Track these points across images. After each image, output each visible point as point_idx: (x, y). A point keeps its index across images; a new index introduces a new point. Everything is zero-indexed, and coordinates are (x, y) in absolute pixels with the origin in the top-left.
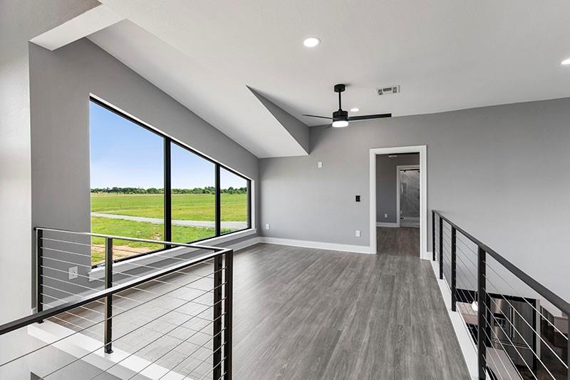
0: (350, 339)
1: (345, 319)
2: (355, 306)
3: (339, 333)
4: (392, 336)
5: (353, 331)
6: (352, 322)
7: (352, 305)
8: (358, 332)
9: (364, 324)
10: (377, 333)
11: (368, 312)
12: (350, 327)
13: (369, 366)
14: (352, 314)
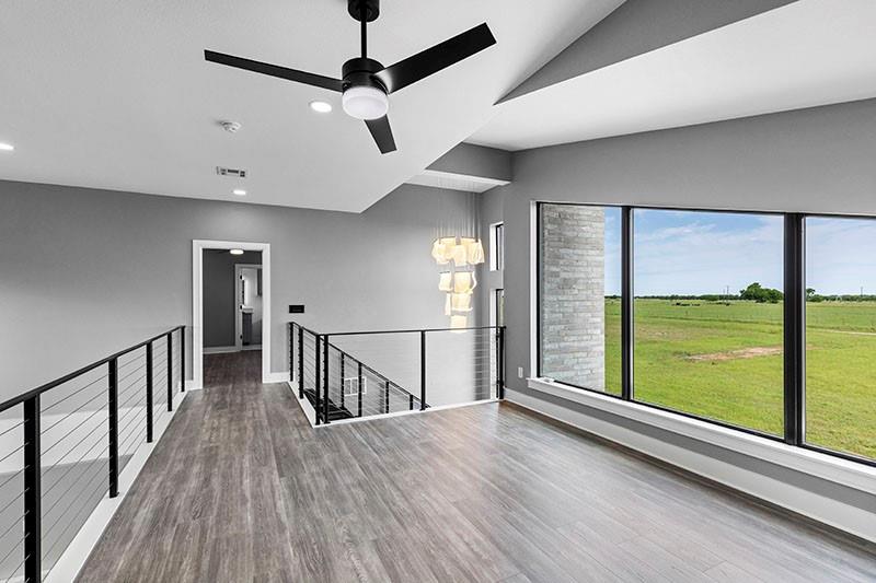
0: (265, 475)
1: (286, 491)
2: (284, 518)
3: (281, 475)
4: (211, 497)
5: (266, 482)
6: (273, 492)
7: (292, 518)
8: (259, 485)
9: (255, 496)
10: (234, 494)
11: (256, 520)
12: (272, 486)
13: (237, 465)
14: (281, 503)
